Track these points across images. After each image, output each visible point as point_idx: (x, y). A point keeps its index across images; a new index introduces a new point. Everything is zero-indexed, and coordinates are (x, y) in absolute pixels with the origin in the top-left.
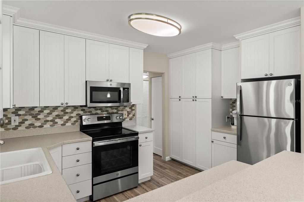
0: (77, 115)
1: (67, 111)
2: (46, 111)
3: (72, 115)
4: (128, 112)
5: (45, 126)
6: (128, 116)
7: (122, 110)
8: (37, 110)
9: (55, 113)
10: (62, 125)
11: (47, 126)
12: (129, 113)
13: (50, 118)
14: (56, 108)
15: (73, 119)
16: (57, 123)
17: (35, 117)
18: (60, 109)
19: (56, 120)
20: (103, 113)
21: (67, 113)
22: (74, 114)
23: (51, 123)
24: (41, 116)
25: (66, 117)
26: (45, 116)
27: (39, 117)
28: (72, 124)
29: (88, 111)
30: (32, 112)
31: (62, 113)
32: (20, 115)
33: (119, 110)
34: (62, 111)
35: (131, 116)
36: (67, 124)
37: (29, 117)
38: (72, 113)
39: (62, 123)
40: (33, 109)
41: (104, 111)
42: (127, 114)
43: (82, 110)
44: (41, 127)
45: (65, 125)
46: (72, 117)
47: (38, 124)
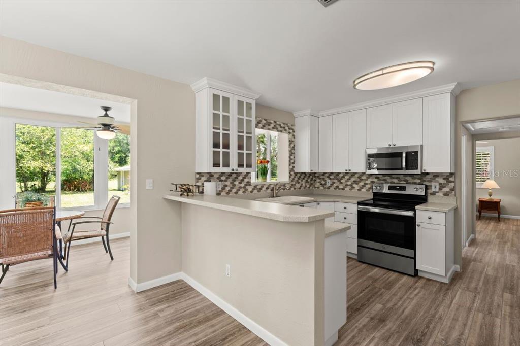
0: (371, 182)
1: (363, 178)
2: (347, 177)
3: (367, 182)
4: (440, 184)
5: (346, 189)
6: (440, 189)
7: (430, 181)
8: (341, 175)
9: (353, 179)
10: (358, 190)
11: (347, 189)
12: (442, 186)
13: (349, 183)
14: (354, 174)
15: (368, 186)
16: (354, 187)
17: (339, 181)
18: (357, 176)
19: (354, 185)
20: (401, 182)
21: (363, 179)
22: (368, 181)
23: (350, 187)
24: (343, 181)
25: (361, 184)
26: (346, 181)
27: (342, 181)
28: (367, 190)
29: (382, 179)
30: (338, 177)
31: (359, 179)
32: (330, 179)
33: (425, 181)
34: (358, 177)
35: (446, 189)
36: (363, 190)
37: (336, 181)
38: (366, 180)
39: (359, 188)
40: (338, 174)
41: (401, 181)
42: (438, 187)
43: (376, 178)
44: (343, 189)
45: (361, 190)
46: (367, 184)
47: (341, 187)
